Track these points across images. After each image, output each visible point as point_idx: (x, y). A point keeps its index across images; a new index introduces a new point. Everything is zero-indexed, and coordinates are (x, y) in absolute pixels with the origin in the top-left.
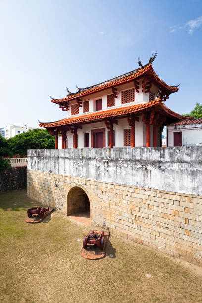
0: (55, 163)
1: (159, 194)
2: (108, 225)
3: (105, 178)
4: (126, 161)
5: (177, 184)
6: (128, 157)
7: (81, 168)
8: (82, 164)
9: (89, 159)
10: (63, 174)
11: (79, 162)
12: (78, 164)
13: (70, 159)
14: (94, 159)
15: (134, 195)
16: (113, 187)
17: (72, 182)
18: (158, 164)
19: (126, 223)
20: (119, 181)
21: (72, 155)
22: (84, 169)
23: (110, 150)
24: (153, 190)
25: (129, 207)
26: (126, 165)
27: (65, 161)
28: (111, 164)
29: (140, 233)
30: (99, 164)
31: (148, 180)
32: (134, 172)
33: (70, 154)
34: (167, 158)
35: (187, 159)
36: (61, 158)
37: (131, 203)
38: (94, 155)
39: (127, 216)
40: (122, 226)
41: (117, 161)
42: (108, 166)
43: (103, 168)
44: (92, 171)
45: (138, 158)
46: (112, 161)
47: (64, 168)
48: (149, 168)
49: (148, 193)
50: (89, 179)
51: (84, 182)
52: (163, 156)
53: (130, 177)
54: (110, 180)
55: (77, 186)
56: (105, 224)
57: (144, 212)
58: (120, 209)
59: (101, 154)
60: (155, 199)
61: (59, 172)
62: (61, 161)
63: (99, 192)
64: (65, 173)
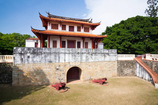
0: (55, 56)
1: (108, 62)
2: (91, 78)
3: (90, 60)
4: (99, 53)
5: (112, 59)
6: (99, 52)
7: (77, 57)
8: (78, 56)
9: (83, 53)
10: (63, 62)
11: (76, 55)
12: (75, 56)
13: (69, 53)
14: (85, 53)
15: (102, 64)
16: (94, 63)
17: (70, 65)
18: (108, 54)
19: (99, 74)
20: (96, 60)
21: (71, 52)
22: (79, 58)
23: (92, 50)
24: (107, 61)
25: (100, 68)
26: (99, 55)
27: (65, 56)
28: (93, 55)
29: (103, 75)
30: (88, 55)
31: (105, 59)
32: (101, 57)
33: (69, 51)
34: (110, 52)
35: (114, 52)
36: (62, 53)
37: (101, 67)
38: (85, 52)
39: (99, 71)
40: (98, 76)
41: (95, 53)
42: (92, 56)
43: (89, 56)
44: (84, 58)
45: (103, 52)
46: (94, 53)
47: (64, 59)
48: (106, 55)
49: (106, 62)
50: (82, 62)
51: (79, 63)
52: (109, 52)
53: (100, 58)
54: (93, 61)
55: (75, 66)
56: (90, 78)
57: (105, 68)
58: (96, 70)
59: (89, 51)
60: (108, 64)
61: (59, 61)
62: (62, 56)
63: (87, 66)
64: (65, 61)
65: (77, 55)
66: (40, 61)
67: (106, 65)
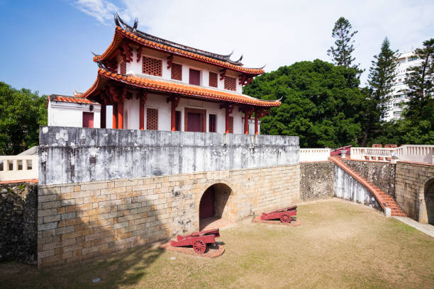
0: (171, 156)
1: (285, 168)
2: (253, 210)
3: (251, 165)
4: (267, 146)
5: (291, 159)
6: (267, 143)
7: (222, 158)
8: (225, 153)
9: (234, 147)
10: (191, 171)
11: (220, 150)
12: (218, 154)
13: (205, 147)
14: (239, 146)
15: (272, 173)
16: (257, 171)
17: (207, 180)
18: (283, 147)
19: (267, 199)
20: (262, 165)
21: (208, 142)
22: (228, 158)
23: (254, 136)
24: (281, 166)
25: (269, 184)
26: (267, 150)
27: (195, 154)
28: (256, 150)
30: (246, 151)
31: (279, 160)
32: (272, 155)
33: (205, 140)
34: (287, 144)
35: (294, 143)
36: (187, 146)
37: (270, 181)
38: (240, 142)
39: (268, 192)
40: (265, 203)
41: (260, 147)
42: (254, 152)
43: (248, 154)
44: (238, 160)
45: (274, 144)
46: (257, 147)
47: (192, 162)
48: (280, 150)
49: (280, 168)
50: (234, 169)
51: (228, 173)
52: (285, 142)
53: (269, 159)
54: (255, 166)
55: (218, 182)
56: (251, 211)
57: (278, 184)
58: (263, 189)
59: (247, 140)
60: (283, 172)
61: (180, 170)
62: (187, 153)
63: (244, 180)
64: (195, 170)
65: (223, 152)
66: (128, 173)
67: (280, 175)
